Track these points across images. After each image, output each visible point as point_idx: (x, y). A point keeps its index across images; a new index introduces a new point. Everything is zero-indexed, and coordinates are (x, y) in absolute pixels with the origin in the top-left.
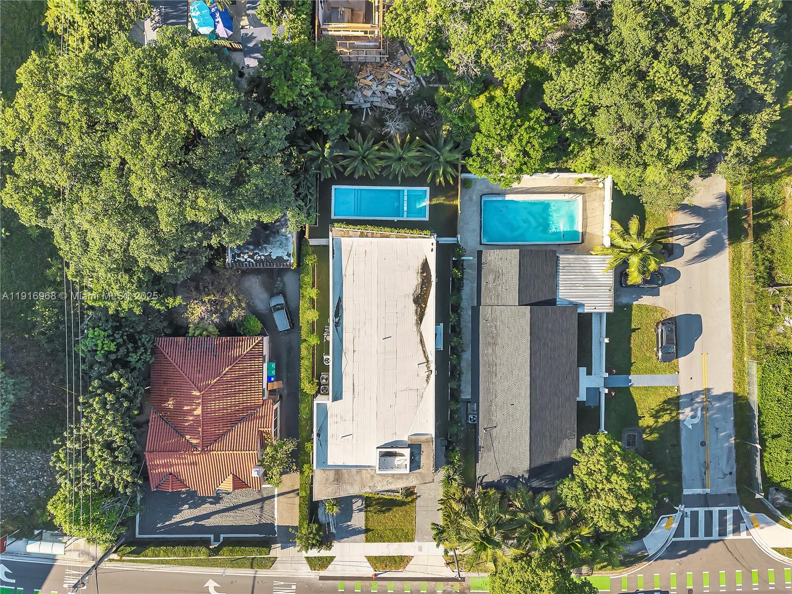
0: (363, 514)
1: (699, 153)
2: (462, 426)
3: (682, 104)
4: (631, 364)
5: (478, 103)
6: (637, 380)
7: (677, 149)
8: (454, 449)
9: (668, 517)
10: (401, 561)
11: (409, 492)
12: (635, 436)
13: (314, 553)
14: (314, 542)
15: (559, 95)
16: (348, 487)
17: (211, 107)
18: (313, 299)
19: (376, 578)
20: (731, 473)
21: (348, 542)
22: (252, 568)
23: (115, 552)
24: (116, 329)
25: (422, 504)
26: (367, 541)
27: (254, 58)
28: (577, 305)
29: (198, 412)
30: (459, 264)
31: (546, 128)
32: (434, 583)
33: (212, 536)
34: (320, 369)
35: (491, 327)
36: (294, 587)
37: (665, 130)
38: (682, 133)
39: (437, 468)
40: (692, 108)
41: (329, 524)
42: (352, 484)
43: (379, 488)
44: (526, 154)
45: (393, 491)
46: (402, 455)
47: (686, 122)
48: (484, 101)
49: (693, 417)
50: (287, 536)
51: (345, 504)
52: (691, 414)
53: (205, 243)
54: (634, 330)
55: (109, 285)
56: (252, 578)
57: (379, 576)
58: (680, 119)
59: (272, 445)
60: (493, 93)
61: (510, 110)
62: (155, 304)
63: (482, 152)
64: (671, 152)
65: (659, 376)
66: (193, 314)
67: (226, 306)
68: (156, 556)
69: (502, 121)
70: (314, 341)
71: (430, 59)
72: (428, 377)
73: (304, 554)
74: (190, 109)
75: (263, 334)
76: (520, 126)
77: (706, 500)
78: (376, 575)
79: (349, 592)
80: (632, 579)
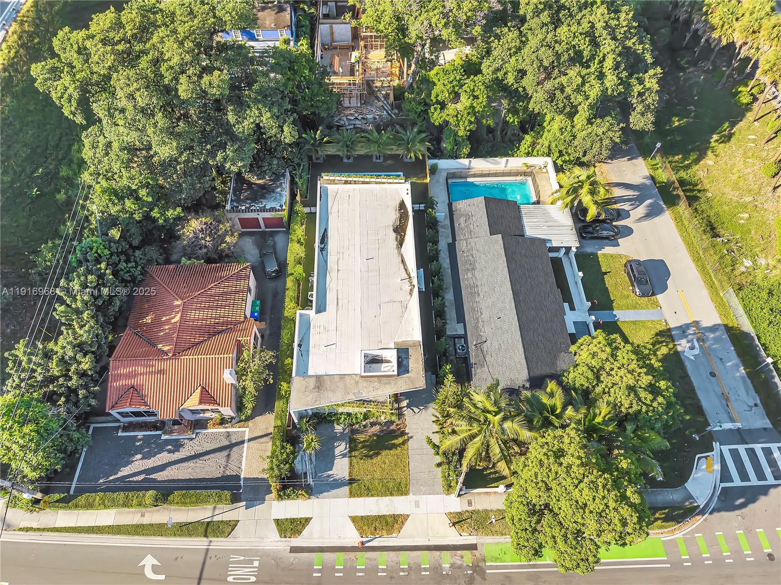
0: (347, 460)
4: (612, 302)
6: (622, 315)
9: (706, 457)
10: (393, 522)
16: (330, 394)
19: (363, 548)
20: (756, 405)
21: (328, 497)
22: (206, 536)
25: (415, 446)
26: (352, 495)
28: (544, 240)
29: (177, 319)
32: (437, 553)
35: (468, 256)
36: (256, 564)
41: (305, 474)
42: (334, 391)
43: (365, 394)
46: (389, 361)
49: (692, 348)
50: (255, 491)
52: (689, 345)
54: (606, 273)
56: (204, 552)
57: (366, 545)
65: (643, 311)
67: (220, 233)
72: (411, 290)
77: (741, 436)
78: (362, 543)
79: (327, 570)
80: (690, 541)
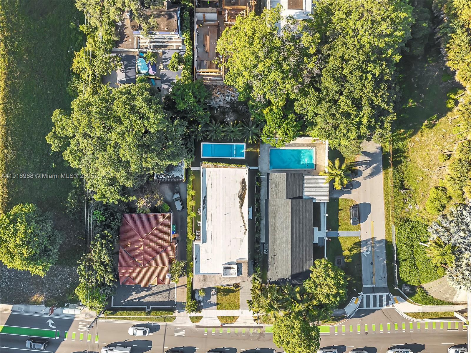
0: (216, 296)
1: (362, 134)
2: (261, 255)
3: (352, 115)
4: (339, 226)
5: (266, 111)
6: (341, 234)
7: (351, 133)
8: (257, 265)
9: (356, 298)
10: (233, 319)
11: (237, 286)
12: (341, 260)
13: (193, 314)
14: (194, 309)
15: (301, 108)
16: (209, 283)
17: (154, 122)
18: (193, 196)
19: (222, 326)
20: (385, 277)
21: (209, 309)
22: (165, 321)
23: (103, 313)
24: (105, 210)
25: (243, 291)
26: (218, 309)
27: (166, 84)
28: (312, 199)
29: (142, 248)
30: (259, 180)
31: (295, 123)
32: (248, 329)
33: (146, 307)
34: (196, 228)
35: (274, 209)
36: (184, 331)
37: (346, 125)
38: (353, 126)
39: (249, 275)
40: (357, 116)
41: (200, 301)
42: (211, 282)
43: (223, 284)
44: (286, 134)
45: (229, 285)
46: (233, 268)
47: (355, 121)
48: (268, 111)
49: (367, 251)
50: (181, 307)
51: (207, 291)
52: (367, 249)
53: (147, 173)
54: (340, 210)
55: (106, 192)
56: (165, 327)
57: (223, 326)
58: (352, 120)
59: (175, 264)
60: (272, 107)
61: (279, 115)
62: (123, 199)
63: (267, 133)
64: (349, 134)
65: (352, 232)
66: (140, 204)
67: (154, 199)
68: (122, 315)
69: (276, 120)
70: (193, 215)
71: (244, 94)
72: (245, 232)
73: (189, 315)
74: (146, 123)
75: (170, 212)
76: (284, 122)
77: (373, 290)
78: (222, 325)
79: (209, 333)
80: (340, 327)
